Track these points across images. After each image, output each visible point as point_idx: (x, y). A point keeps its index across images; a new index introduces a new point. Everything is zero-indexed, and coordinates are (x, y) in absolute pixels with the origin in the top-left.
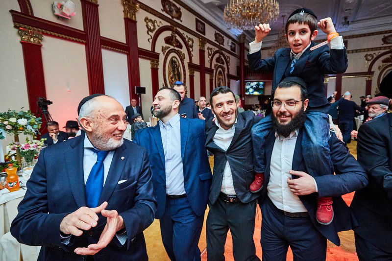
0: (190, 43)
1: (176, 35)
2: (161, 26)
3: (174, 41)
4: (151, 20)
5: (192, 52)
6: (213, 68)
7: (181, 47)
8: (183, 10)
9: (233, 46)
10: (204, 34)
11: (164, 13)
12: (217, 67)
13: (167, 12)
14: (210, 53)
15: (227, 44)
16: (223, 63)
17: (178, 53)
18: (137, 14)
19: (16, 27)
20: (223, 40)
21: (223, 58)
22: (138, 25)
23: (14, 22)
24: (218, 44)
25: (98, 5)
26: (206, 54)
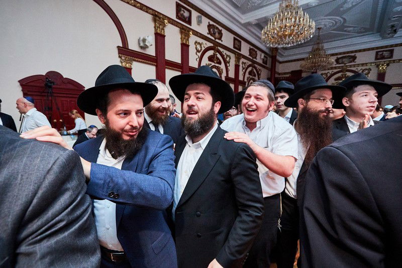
0: (228, 59)
1: (217, 53)
2: (206, 47)
3: (215, 59)
4: (199, 43)
5: (229, 68)
6: (246, 80)
7: (220, 63)
8: (224, 31)
9: (265, 59)
10: (240, 50)
11: (209, 36)
12: (249, 79)
13: (211, 35)
14: (244, 67)
15: (260, 58)
16: (255, 76)
17: (218, 68)
18: (190, 39)
19: (120, 57)
20: (257, 54)
21: (255, 71)
22: (190, 48)
23: (119, 54)
24: (252, 58)
25: (165, 36)
26: (241, 68)
